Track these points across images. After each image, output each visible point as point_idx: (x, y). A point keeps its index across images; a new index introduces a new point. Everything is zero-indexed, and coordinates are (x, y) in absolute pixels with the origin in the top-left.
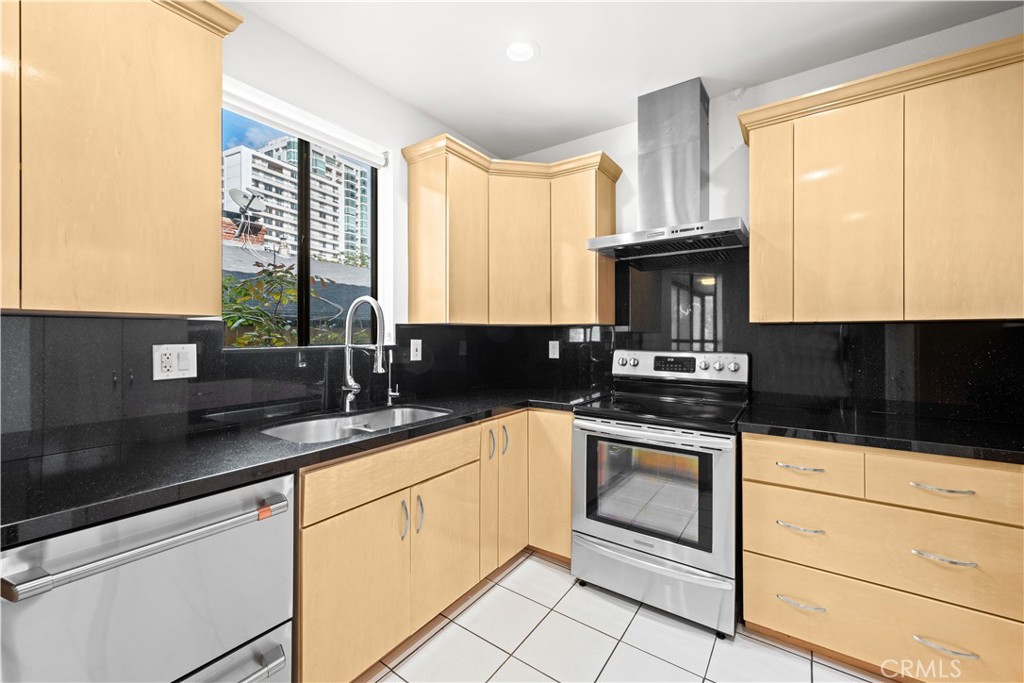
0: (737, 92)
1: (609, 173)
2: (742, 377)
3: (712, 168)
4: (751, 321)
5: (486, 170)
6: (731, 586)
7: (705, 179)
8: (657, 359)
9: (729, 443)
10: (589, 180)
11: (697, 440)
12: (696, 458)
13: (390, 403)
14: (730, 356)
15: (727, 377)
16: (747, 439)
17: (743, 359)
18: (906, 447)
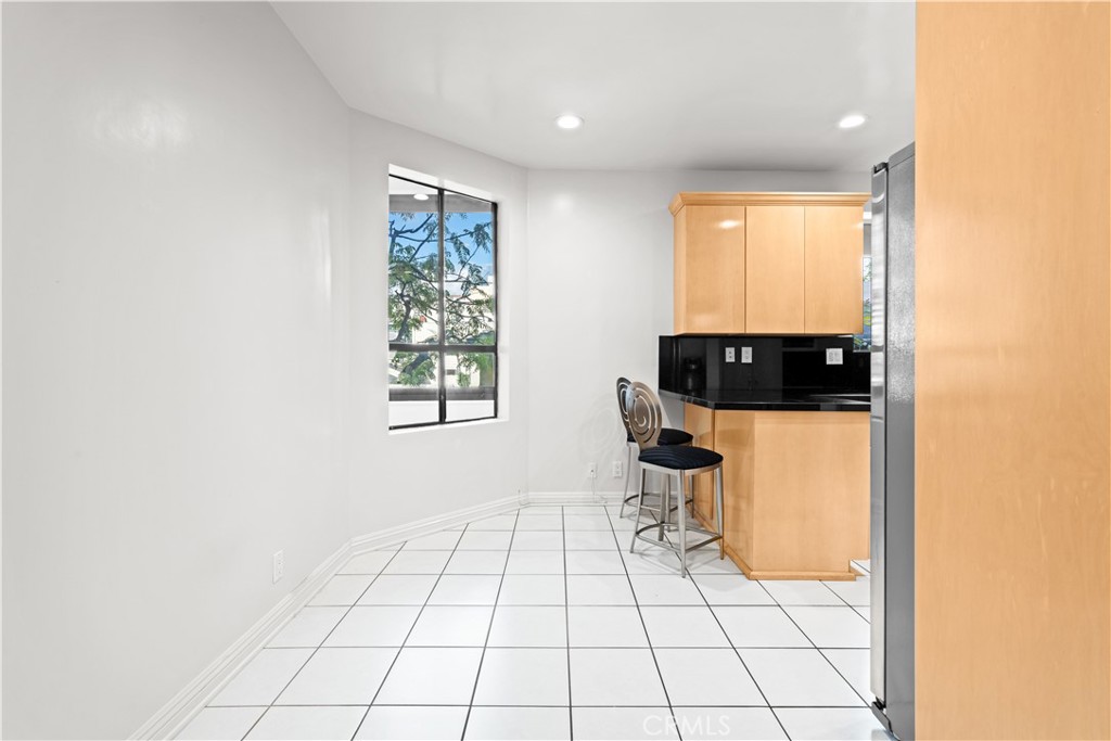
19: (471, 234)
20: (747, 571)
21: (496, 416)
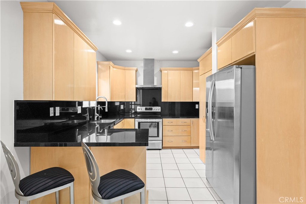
4: (162, 101)
5: (113, 67)
6: (161, 142)
8: (146, 108)
11: (157, 120)
12: (157, 123)
13: (99, 119)
15: (157, 111)
16: (163, 119)
17: (160, 108)
18: (179, 118)
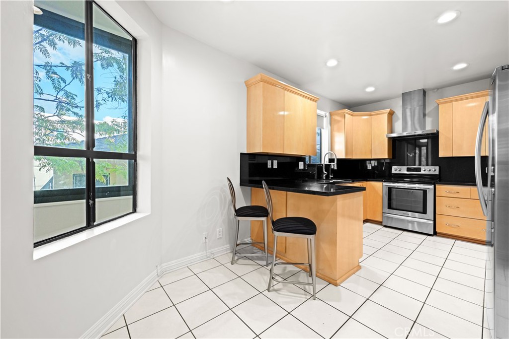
0: (436, 90)
1: (391, 114)
2: (437, 172)
3: (427, 112)
4: (440, 156)
5: (352, 115)
6: (432, 222)
7: (424, 115)
8: (407, 168)
9: (432, 187)
10: (385, 117)
11: (422, 186)
12: (422, 191)
14: (433, 167)
15: (431, 173)
16: (437, 186)
17: (437, 168)
19: (68, 68)
20: (332, 281)
21: (135, 211)
